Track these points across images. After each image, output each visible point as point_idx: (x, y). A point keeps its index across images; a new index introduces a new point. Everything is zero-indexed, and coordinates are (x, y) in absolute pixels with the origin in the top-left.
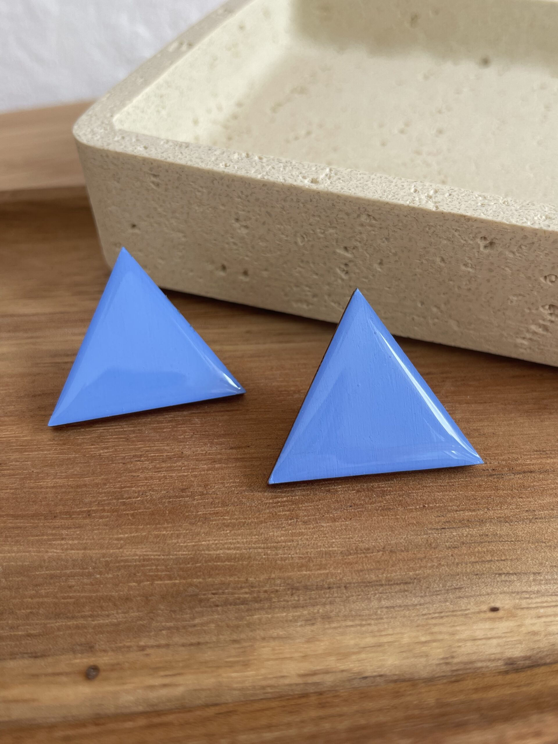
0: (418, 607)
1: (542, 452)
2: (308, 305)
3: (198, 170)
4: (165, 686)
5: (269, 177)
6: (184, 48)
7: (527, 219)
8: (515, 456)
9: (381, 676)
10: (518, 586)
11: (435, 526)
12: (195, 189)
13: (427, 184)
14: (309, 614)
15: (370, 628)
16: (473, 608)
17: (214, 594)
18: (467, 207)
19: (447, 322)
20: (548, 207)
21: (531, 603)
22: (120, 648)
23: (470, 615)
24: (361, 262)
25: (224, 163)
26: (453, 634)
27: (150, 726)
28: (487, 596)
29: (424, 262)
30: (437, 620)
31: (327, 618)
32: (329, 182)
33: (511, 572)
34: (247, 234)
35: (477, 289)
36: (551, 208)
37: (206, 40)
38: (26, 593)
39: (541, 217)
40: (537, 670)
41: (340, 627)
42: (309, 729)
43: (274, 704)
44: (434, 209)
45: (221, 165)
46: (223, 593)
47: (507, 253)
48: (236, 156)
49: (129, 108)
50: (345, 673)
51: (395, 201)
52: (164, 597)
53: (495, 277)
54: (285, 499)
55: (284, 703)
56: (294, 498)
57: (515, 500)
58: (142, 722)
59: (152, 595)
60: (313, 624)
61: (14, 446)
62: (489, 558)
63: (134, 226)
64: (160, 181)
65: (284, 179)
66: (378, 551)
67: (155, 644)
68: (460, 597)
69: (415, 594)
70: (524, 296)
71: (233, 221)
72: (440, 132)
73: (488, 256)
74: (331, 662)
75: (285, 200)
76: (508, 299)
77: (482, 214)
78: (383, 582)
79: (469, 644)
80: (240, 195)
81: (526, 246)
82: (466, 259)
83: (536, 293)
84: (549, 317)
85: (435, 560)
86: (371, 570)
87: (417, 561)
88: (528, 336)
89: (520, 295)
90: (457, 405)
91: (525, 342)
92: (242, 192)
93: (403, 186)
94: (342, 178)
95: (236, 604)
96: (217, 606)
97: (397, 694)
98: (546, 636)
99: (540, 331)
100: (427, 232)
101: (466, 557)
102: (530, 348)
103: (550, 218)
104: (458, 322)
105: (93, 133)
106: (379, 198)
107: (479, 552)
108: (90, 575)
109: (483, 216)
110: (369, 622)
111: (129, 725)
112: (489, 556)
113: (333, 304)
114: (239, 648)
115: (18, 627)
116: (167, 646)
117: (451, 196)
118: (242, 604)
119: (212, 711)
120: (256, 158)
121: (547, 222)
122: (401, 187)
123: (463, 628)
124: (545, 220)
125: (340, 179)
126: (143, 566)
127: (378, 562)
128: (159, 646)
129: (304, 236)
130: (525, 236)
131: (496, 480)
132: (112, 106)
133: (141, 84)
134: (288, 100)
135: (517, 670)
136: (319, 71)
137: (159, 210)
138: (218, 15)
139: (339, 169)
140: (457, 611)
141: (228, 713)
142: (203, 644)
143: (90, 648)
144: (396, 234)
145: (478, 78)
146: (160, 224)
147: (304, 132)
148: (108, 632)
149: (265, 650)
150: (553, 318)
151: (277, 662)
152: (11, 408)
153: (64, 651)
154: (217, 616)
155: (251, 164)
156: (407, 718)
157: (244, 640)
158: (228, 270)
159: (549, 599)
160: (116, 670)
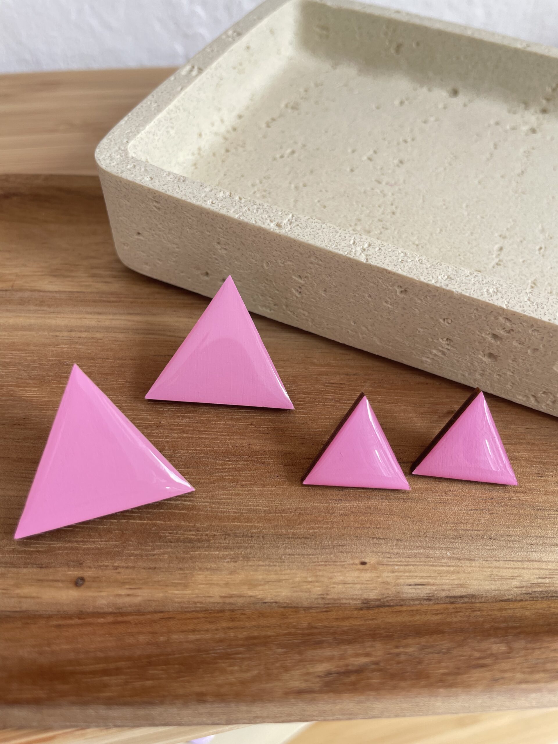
0: (311, 557)
2: (270, 310)
3: (190, 204)
4: (128, 595)
5: (244, 218)
6: (194, 73)
9: (276, 602)
10: (383, 548)
11: (335, 498)
12: (187, 216)
13: (364, 237)
14: (234, 554)
15: (275, 568)
16: (349, 561)
17: (170, 533)
18: (390, 262)
19: (372, 338)
20: (451, 267)
21: (390, 561)
22: (101, 566)
23: (346, 566)
24: (311, 288)
25: (211, 201)
26: (331, 578)
27: (115, 623)
28: (360, 553)
29: (357, 295)
30: (322, 567)
31: (246, 558)
32: (289, 227)
33: (381, 537)
34: (226, 254)
35: (394, 319)
36: (454, 269)
37: (214, 65)
39: (444, 276)
40: (382, 610)
41: (254, 566)
42: (220, 635)
43: (200, 615)
44: (364, 261)
45: (208, 202)
46: (177, 533)
47: (416, 299)
48: (221, 194)
49: (142, 134)
50: (252, 598)
51: (336, 251)
52: (134, 532)
53: (407, 313)
54: (231, 466)
55: (207, 616)
56: (237, 466)
58: (110, 619)
59: (126, 530)
60: (236, 562)
61: (35, 405)
62: (368, 525)
63: (139, 233)
64: (160, 207)
65: (255, 221)
66: (291, 512)
67: (125, 566)
68: (341, 552)
69: (310, 547)
70: (428, 330)
71: (216, 244)
72: (401, 162)
73: (403, 299)
74: (244, 590)
75: (255, 237)
76: (417, 330)
77: (400, 270)
78: (290, 536)
79: (340, 586)
80: (222, 227)
81: (430, 297)
82: (387, 298)
83: (437, 329)
85: (330, 523)
86: (284, 526)
87: (316, 523)
88: (431, 356)
89: (426, 328)
91: (429, 360)
92: (223, 225)
93: (345, 237)
94: (300, 225)
95: (184, 542)
96: (171, 542)
97: (284, 616)
98: (395, 586)
99: (440, 354)
100: (359, 276)
101: (352, 523)
102: (433, 365)
103: (450, 278)
104: (380, 339)
105: (112, 159)
106: (325, 247)
107: (362, 520)
109: (400, 272)
111: (102, 620)
112: (369, 524)
113: (289, 312)
114: (182, 574)
116: (133, 567)
117: (380, 251)
118: (189, 543)
119: (158, 616)
120: (237, 198)
122: (344, 238)
123: (339, 574)
124: (446, 280)
125: (298, 225)
127: (289, 520)
128: (127, 567)
130: (430, 290)
132: (129, 131)
133: (155, 109)
134: (281, 115)
135: (368, 608)
136: (312, 85)
137: (160, 226)
138: (228, 37)
139: (299, 216)
140: (337, 562)
141: (169, 619)
142: (158, 568)
143: (80, 564)
144: (336, 274)
145: (445, 108)
146: (159, 235)
147: (289, 151)
148: (93, 554)
149: (200, 577)
150: (449, 348)
151: (207, 586)
152: (35, 372)
153: (61, 565)
154: (170, 549)
155: (232, 203)
156: (285, 634)
157: (187, 569)
158: (211, 277)
159: (404, 560)
160: (96, 581)
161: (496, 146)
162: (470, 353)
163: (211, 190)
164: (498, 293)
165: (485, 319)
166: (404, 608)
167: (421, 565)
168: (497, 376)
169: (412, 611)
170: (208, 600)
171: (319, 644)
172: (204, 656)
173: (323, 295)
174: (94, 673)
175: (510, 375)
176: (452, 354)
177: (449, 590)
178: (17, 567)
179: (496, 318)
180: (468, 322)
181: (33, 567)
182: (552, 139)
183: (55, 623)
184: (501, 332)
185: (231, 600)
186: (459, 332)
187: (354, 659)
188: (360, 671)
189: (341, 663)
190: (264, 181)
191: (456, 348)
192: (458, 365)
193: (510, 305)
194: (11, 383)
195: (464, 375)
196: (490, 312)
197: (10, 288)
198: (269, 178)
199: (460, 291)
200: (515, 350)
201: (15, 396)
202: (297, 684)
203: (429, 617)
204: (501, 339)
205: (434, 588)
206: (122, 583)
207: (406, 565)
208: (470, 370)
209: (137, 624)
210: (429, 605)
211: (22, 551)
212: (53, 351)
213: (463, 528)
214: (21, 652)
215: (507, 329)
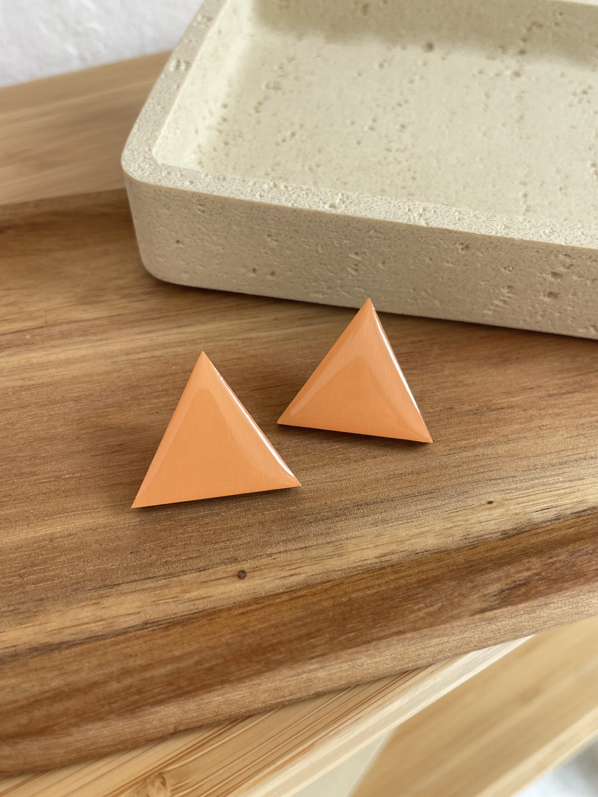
0: (441, 507)
1: (508, 393)
2: (323, 295)
3: (240, 200)
4: (292, 575)
5: (298, 205)
6: (183, 67)
8: (490, 398)
9: (427, 551)
10: (503, 486)
11: (444, 453)
12: (236, 214)
13: (417, 203)
14: (372, 520)
15: (414, 524)
16: (476, 503)
17: (306, 515)
18: (448, 222)
19: (432, 301)
20: (505, 217)
21: (513, 496)
22: (255, 557)
23: (475, 508)
24: (368, 263)
25: (258, 194)
26: (466, 521)
27: (292, 599)
28: (484, 495)
29: (417, 261)
30: (455, 513)
31: (384, 521)
32: (344, 206)
33: (497, 478)
34: (277, 246)
35: (455, 278)
36: (508, 218)
37: (198, 57)
38: (177, 532)
39: (502, 227)
40: (521, 536)
41: (394, 526)
42: (393, 585)
44: (425, 225)
46: (313, 514)
47: (478, 253)
48: (266, 186)
49: (160, 140)
50: (404, 553)
51: (396, 220)
52: (273, 522)
53: (469, 269)
54: (337, 447)
55: (371, 575)
57: (493, 429)
58: (285, 597)
60: (377, 526)
61: (124, 430)
62: (482, 470)
63: (178, 242)
64: (205, 209)
65: (309, 206)
66: (409, 474)
67: (277, 552)
68: (467, 498)
69: (438, 499)
70: (489, 281)
71: (266, 237)
72: (403, 126)
73: (464, 255)
74: (394, 547)
75: (310, 222)
76: (478, 284)
77: (460, 227)
78: (416, 494)
79: (477, 525)
80: (274, 218)
81: (492, 248)
82: (448, 258)
83: (498, 279)
84: (508, 295)
85: (447, 476)
86: (407, 487)
87: (435, 478)
88: (492, 308)
89: (487, 280)
90: (445, 364)
91: (490, 313)
92: (275, 216)
93: (399, 206)
94: (353, 202)
95: (323, 520)
96: (311, 523)
97: (439, 560)
98: (524, 514)
99: (501, 304)
100: (420, 241)
101: (467, 471)
102: (494, 316)
103: (508, 227)
104: (440, 301)
105: (142, 169)
106: (384, 218)
107: (475, 467)
108: (218, 514)
109: (461, 229)
110: (412, 520)
111: (278, 600)
113: (344, 293)
114: (333, 547)
115: (180, 554)
116: (286, 551)
117: (436, 213)
118: (327, 519)
119: (328, 585)
120: (282, 187)
123: (472, 516)
124: (504, 229)
125: (351, 203)
127: (410, 481)
128: (280, 553)
129: (324, 246)
130: (491, 241)
131: (479, 417)
132: (146, 138)
133: (161, 112)
134: (266, 98)
135: (509, 537)
136: (285, 61)
137: (203, 230)
138: (199, 23)
139: (349, 193)
140: (466, 506)
141: (339, 585)
142: (309, 547)
143: (235, 560)
144: (396, 243)
145: (425, 64)
146: (202, 240)
147: (289, 133)
148: (243, 549)
149: (350, 546)
150: (510, 295)
151: (359, 551)
152: (110, 401)
153: (218, 564)
154: (313, 529)
155: (280, 193)
156: (450, 571)
157: (335, 541)
158: (258, 272)
159: (524, 492)
160: (257, 571)
161: (488, 96)
162: (531, 296)
163: (255, 184)
164: (554, 233)
166: (540, 530)
167: (540, 493)
168: (558, 314)
169: (548, 530)
170: (365, 562)
171: (483, 571)
172: (390, 603)
173: (383, 268)
174: (300, 638)
175: (570, 310)
176: (514, 301)
177: (572, 508)
178: (176, 576)
179: (556, 256)
180: (529, 266)
181: (191, 573)
182: (538, 79)
183: (236, 612)
184: (561, 269)
185: (386, 558)
186: (520, 277)
187: (519, 575)
188: (526, 583)
189: (509, 581)
190: (276, 168)
191: (517, 294)
192: (519, 310)
193: (567, 241)
194: (91, 415)
195: (525, 320)
196: (550, 251)
197: (45, 324)
198: (279, 164)
199: (520, 237)
200: (574, 284)
202: (478, 606)
203: (563, 532)
204: (561, 276)
205: (559, 509)
206: (281, 567)
207: (527, 496)
208: (531, 314)
209: (314, 594)
210: (560, 523)
211: (175, 561)
212: (119, 377)
213: (565, 455)
214: (223, 640)
215: (567, 265)
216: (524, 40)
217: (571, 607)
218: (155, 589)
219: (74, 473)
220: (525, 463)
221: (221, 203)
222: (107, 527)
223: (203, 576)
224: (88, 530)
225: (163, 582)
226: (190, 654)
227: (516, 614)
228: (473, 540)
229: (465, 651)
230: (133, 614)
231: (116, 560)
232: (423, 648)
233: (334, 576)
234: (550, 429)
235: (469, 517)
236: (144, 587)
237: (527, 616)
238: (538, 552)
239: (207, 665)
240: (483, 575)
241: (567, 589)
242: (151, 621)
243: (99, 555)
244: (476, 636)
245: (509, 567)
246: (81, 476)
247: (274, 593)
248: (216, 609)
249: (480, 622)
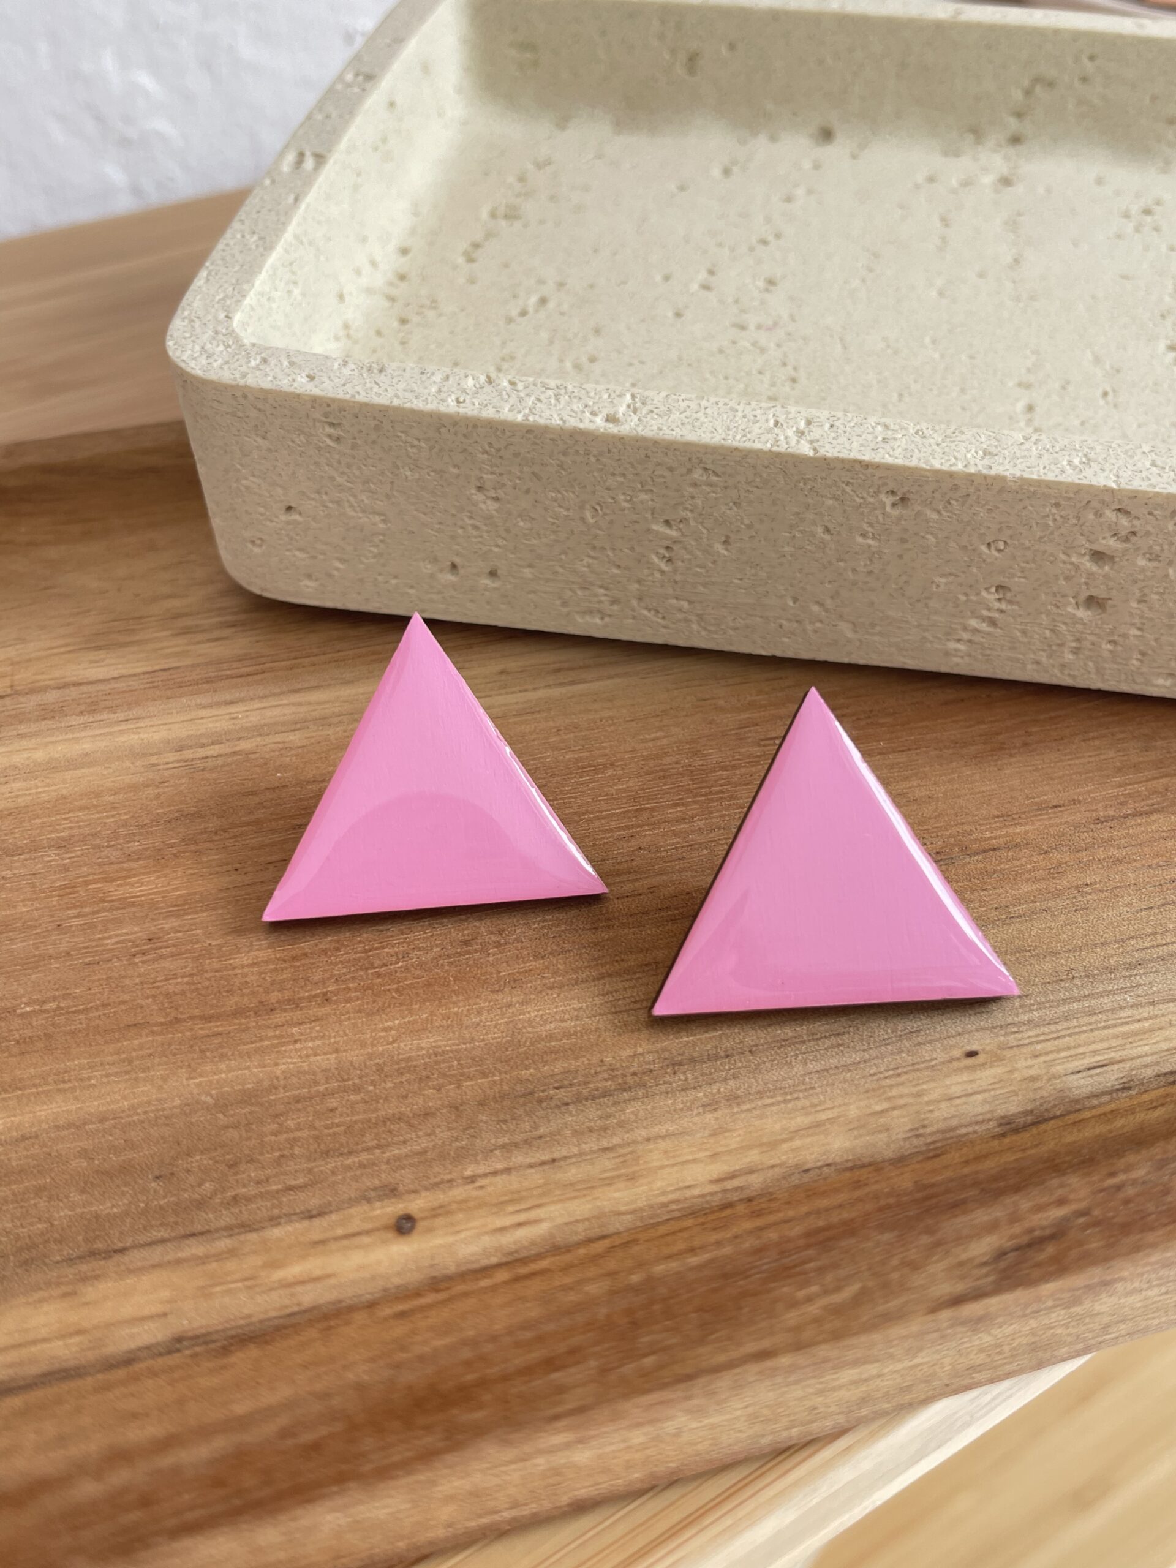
0: (862, 1066)
1: (1006, 818)
2: (602, 619)
3: (413, 412)
4: (520, 1225)
5: (537, 418)
6: (309, 163)
7: (956, 458)
8: (967, 828)
9: (828, 1165)
10: (999, 1017)
12: (406, 442)
13: (793, 409)
14: (705, 1096)
15: (799, 1104)
16: (941, 1056)
17: (557, 1088)
18: (862, 445)
19: (835, 626)
20: (984, 434)
21: (1022, 1039)
22: (437, 1184)
23: (938, 1067)
24: (693, 543)
25: (453, 397)
26: (919, 1095)
27: (517, 1279)
28: (958, 1038)
29: (797, 534)
30: (892, 1079)
31: (733, 1098)
32: (635, 418)
34: (497, 510)
35: (882, 570)
36: (990, 436)
37: (343, 144)
38: (264, 1129)
39: (977, 453)
40: (1043, 1127)
41: (755, 1108)
42: (748, 1244)
44: (811, 454)
45: (449, 400)
46: (571, 1085)
47: (928, 512)
48: (470, 382)
49: (250, 300)
50: (777, 1170)
51: (748, 445)
52: (481, 1103)
53: (910, 550)
55: (701, 1220)
57: (976, 894)
58: (502, 1276)
59: (463, 1103)
60: (715, 1110)
61: (162, 908)
63: (289, 508)
64: (342, 434)
65: (562, 419)
67: (488, 1171)
68: (919, 1044)
69: (854, 1048)
70: (957, 576)
71: (473, 491)
72: (771, 282)
73: (899, 518)
74: (754, 1157)
75: (564, 454)
76: (933, 582)
77: (887, 456)
78: (805, 1038)
79: (943, 1105)
80: (487, 448)
81: (957, 500)
82: (865, 526)
83: (975, 570)
84: (997, 605)
88: (966, 636)
89: (951, 574)
91: (962, 647)
92: (490, 444)
93: (755, 416)
94: (656, 411)
95: (594, 1098)
96: (567, 1104)
97: (857, 1184)
98: (1049, 1080)
99: (984, 627)
100: (802, 490)
102: (970, 655)
103: (990, 453)
104: (854, 624)
105: (209, 355)
106: (722, 442)
108: (357, 1089)
109: (889, 460)
110: (796, 1095)
111: (485, 1283)
113: (645, 612)
114: (615, 1158)
115: (267, 1180)
116: (508, 1170)
117: (834, 429)
118: (604, 1096)
119: (600, 1247)
120: (505, 384)
121: (986, 461)
122: (752, 418)
123: (932, 1085)
124: (983, 458)
125: (652, 412)
126: (437, 1063)
128: (495, 1173)
129: (598, 508)
130: (956, 485)
132: (221, 296)
133: (257, 246)
134: (489, 235)
135: (1017, 1131)
136: (530, 167)
137: (340, 480)
138: (348, 86)
139: (647, 393)
140: (918, 1063)
141: (626, 1244)
142: (560, 1160)
143: (391, 1192)
144: (751, 496)
145: (817, 166)
146: (338, 503)
147: (533, 299)
148: (411, 1165)
149: (655, 1156)
150: (1003, 606)
151: (676, 1168)
152: (135, 846)
153: (352, 1202)
154: (571, 1118)
155: (500, 394)
156: (881, 1209)
157: (620, 1146)
158: (462, 571)
159: (1047, 1030)
160: (440, 1215)
161: (945, 221)
162: (1049, 607)
163: (447, 378)
164: (1092, 464)
165: (1075, 521)
166: (1087, 1114)
167: (1085, 1032)
168: (1109, 647)
169: (1105, 1114)
170: (688, 1193)
171: (958, 1207)
172: (741, 1283)
173: (725, 553)
174: (527, 1371)
175: (1135, 636)
176: (1012, 620)
177: (1157, 1063)
178: (255, 1230)
179: (1098, 514)
180: (1041, 538)
181: (291, 1221)
182: (1049, 190)
183: (388, 1311)
184: (1110, 544)
185: (736, 1183)
186: (1023, 565)
187: (1039, 1215)
188: (1058, 1233)
189: (1017, 1229)
190: (505, 366)
191: (1018, 603)
192: (1025, 640)
193: (1121, 480)
194: (91, 877)
195: (1038, 663)
196: (1084, 503)
198: (512, 358)
199: (1018, 474)
200: (1141, 577)
201: (112, 901)
202: (946, 1288)
203: (1141, 1117)
204: (1112, 558)
205: (1127, 1065)
206: (496, 1205)
207: (1055, 1039)
208: (1050, 646)
209: (567, 1268)
210: (1131, 1097)
211: (255, 1196)
212: (158, 796)
213: (1137, 947)
214: (350, 1376)
215: (1123, 533)
216: (1019, 115)
217: (1163, 1289)
218: (203, 1260)
219: (44, 1002)
220: (1047, 966)
221: (375, 418)
222: (107, 1119)
223: (317, 1228)
224: (64, 1128)
225: (224, 1244)
226: (269, 1413)
227: (1035, 1307)
228: (934, 1138)
229: (923, 1397)
230: (151, 1317)
231: (123, 1193)
232: (821, 1393)
233: (616, 1225)
234: (1102, 891)
235: (925, 1087)
236: (181, 1255)
237: (1063, 1312)
238: (1083, 1162)
239: (307, 1437)
240: (956, 1216)
241: (1154, 1246)
242: (190, 1334)
243: (85, 1183)
244: (947, 1361)
245: (1016, 1198)
246: (59, 1008)
247: (475, 1266)
248: (344, 1304)
249: (952, 1326)
